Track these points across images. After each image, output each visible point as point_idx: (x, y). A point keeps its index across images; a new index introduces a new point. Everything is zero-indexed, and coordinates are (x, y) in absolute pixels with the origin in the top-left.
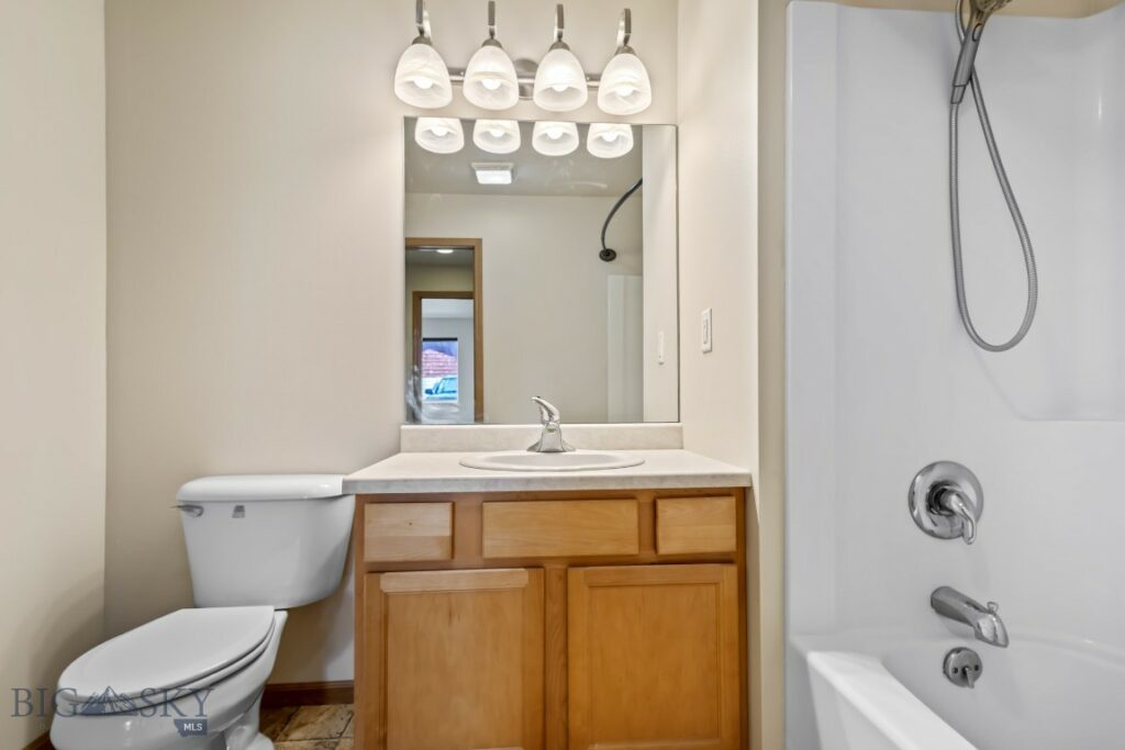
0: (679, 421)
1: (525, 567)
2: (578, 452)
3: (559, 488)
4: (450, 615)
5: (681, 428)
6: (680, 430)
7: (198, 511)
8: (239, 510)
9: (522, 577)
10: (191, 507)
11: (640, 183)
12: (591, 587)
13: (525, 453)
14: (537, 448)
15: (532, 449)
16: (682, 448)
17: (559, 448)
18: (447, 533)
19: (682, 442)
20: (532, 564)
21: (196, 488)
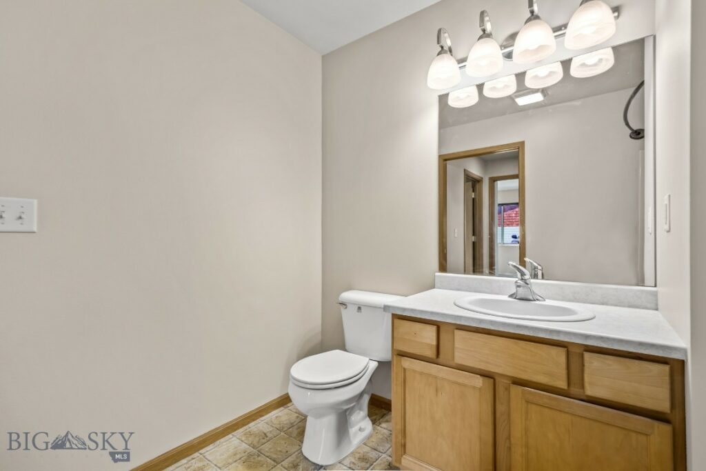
0: (655, 286)
1: (481, 375)
2: (548, 302)
3: (502, 329)
4: (437, 391)
5: (656, 292)
6: (655, 294)
7: (345, 307)
8: (359, 308)
9: (478, 381)
10: (343, 304)
11: (642, 84)
12: (527, 402)
13: (506, 298)
14: (514, 296)
15: (511, 296)
16: (657, 309)
17: (531, 298)
18: (434, 343)
19: (657, 305)
20: (486, 375)
21: (347, 296)
